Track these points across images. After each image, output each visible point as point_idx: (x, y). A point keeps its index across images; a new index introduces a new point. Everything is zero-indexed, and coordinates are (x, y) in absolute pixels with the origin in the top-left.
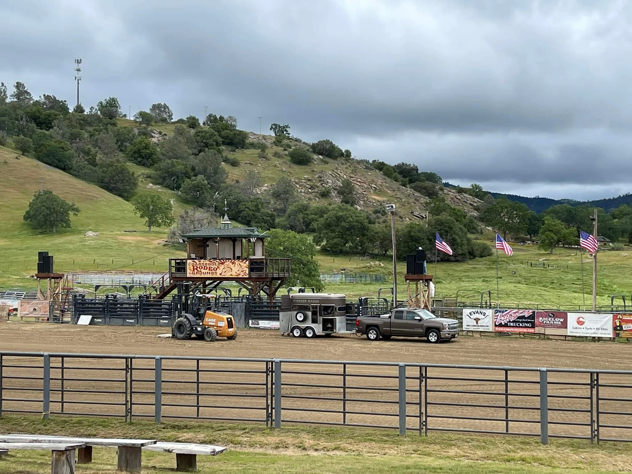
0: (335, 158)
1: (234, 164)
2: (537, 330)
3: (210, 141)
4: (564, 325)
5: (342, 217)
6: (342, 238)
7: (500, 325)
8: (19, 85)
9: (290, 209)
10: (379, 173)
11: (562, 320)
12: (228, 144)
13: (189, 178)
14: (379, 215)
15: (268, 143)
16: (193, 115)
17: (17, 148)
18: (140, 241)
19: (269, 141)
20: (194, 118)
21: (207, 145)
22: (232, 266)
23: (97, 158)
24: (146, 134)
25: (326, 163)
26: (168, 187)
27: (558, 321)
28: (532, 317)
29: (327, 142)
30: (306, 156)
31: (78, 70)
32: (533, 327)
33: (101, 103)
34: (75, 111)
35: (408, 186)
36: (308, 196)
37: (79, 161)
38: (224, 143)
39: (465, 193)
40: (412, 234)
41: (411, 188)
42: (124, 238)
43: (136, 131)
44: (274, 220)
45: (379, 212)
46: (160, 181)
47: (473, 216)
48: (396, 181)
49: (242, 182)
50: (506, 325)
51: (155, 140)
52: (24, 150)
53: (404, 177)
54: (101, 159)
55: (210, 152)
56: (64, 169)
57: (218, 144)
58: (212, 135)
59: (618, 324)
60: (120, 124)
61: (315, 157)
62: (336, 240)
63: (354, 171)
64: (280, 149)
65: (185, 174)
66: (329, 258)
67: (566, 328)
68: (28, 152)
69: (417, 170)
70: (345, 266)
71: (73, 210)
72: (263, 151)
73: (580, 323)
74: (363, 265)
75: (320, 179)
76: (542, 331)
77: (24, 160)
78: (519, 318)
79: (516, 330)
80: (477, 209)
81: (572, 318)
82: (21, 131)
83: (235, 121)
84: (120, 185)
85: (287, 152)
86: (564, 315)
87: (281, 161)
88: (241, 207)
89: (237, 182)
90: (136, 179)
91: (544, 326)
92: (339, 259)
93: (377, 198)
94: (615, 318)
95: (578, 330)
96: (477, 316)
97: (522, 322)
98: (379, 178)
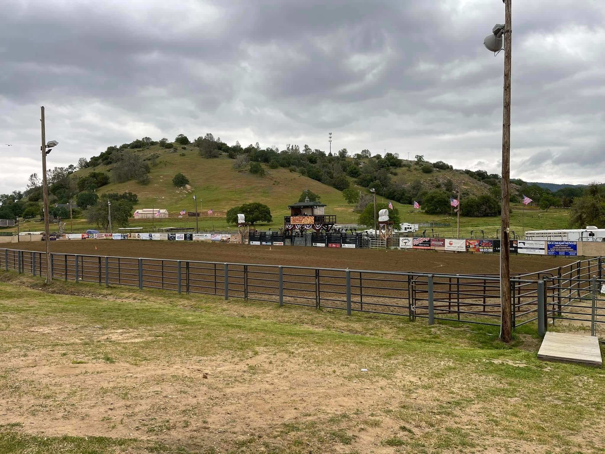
0: (445, 169)
1: (395, 174)
2: (432, 248)
3: (385, 165)
4: (444, 245)
5: (434, 196)
6: (434, 206)
7: (416, 245)
8: (306, 146)
9: (420, 193)
10: (466, 175)
11: (442, 243)
12: (393, 166)
13: (373, 182)
14: (465, 195)
15: (412, 165)
16: (379, 154)
17: (300, 173)
18: (343, 210)
19: (413, 163)
20: (379, 155)
21: (383, 167)
22: (308, 219)
23: (334, 175)
24: (358, 164)
25: (440, 172)
26: (363, 186)
27: (441, 243)
28: (429, 241)
29: (441, 162)
30: (429, 169)
31: (330, 138)
32: (430, 246)
33: (340, 151)
34: (329, 155)
35: (481, 181)
36: (430, 187)
37: (325, 177)
38: (391, 165)
39: (513, 183)
40: (469, 203)
41: (483, 182)
42: (337, 209)
43: (353, 162)
44: (411, 199)
45: (465, 194)
46: (360, 184)
47: (516, 194)
48: (475, 178)
49: (397, 182)
50: (418, 245)
51: (361, 166)
52: (303, 173)
53: (480, 177)
54: (336, 175)
55: (383, 170)
56: (319, 180)
57: (388, 166)
58: (386, 162)
59: (468, 244)
60: (347, 160)
61: (435, 169)
62: (432, 207)
63: (454, 175)
64: (417, 167)
65: (371, 180)
66: (428, 215)
67: (444, 246)
68: (305, 174)
69: (486, 173)
70: (434, 220)
71: (318, 197)
72: (409, 168)
73: (451, 244)
74: (443, 219)
75: (436, 180)
76: (434, 248)
77: (302, 177)
78: (424, 242)
79: (422, 247)
80: (518, 191)
81: (447, 241)
82: (302, 165)
83: (398, 155)
84: (342, 186)
85: (421, 168)
86: (444, 241)
87: (418, 172)
88: (395, 194)
89: (395, 182)
90: (349, 183)
91: (434, 245)
92: (433, 216)
93: (465, 187)
94: (466, 242)
95: (450, 248)
96: (406, 241)
97: (425, 244)
98: (466, 178)
